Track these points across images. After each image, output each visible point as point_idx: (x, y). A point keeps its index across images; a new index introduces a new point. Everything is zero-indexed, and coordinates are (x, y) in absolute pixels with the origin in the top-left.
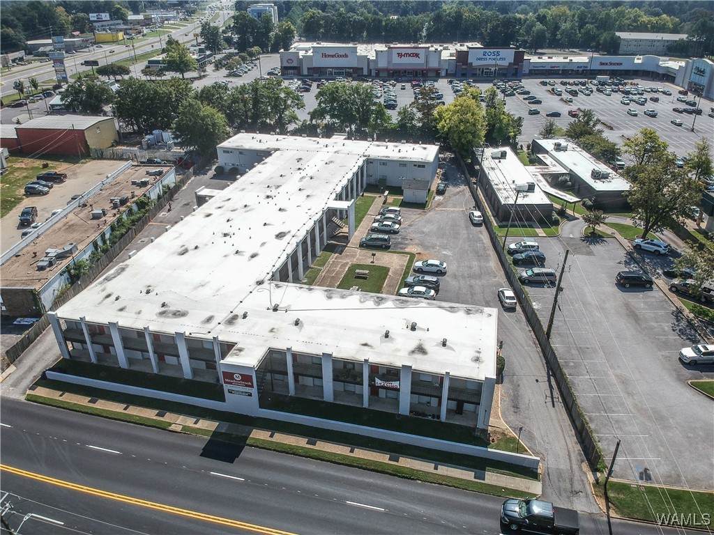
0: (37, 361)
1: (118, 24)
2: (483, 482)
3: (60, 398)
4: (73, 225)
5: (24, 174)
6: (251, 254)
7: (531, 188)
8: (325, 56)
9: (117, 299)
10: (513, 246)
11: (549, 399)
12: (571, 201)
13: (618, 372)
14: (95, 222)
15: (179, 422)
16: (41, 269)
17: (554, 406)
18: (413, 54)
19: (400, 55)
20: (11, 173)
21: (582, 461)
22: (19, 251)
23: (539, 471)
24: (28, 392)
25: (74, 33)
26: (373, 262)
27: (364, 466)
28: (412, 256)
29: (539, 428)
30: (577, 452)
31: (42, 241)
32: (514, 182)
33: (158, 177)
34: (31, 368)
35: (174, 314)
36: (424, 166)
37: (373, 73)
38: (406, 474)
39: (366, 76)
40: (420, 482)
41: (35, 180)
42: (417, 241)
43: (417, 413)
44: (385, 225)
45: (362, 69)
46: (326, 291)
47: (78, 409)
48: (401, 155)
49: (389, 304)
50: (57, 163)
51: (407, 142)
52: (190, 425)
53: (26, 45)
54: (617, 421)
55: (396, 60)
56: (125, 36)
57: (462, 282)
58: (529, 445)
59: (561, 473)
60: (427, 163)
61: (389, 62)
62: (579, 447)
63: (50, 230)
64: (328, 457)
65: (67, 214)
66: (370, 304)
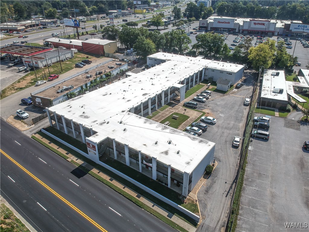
0: (42, 125)
1: (146, 6)
2: (169, 218)
3: (41, 139)
4: (78, 79)
5: (79, 60)
6: (128, 100)
7: (281, 92)
8: (219, 22)
9: (71, 107)
10: (256, 118)
11: (226, 193)
12: (301, 101)
13: (274, 190)
14: (86, 79)
15: (72, 158)
16: (58, 93)
17: (226, 197)
18: (262, 23)
19: (255, 24)
20: (75, 58)
21: (223, 226)
22: (56, 85)
23: (199, 223)
24: (33, 135)
25: (128, 9)
26: (184, 113)
27: (125, 195)
28: (204, 113)
29: (212, 204)
30: (223, 221)
31: (65, 83)
32: (274, 87)
33: (119, 66)
34: (39, 127)
35: (85, 117)
36: (231, 74)
37: (241, 32)
38: (139, 204)
39: (237, 32)
40: (143, 210)
41: (81, 62)
42: (211, 108)
43: (159, 181)
44: (199, 98)
45: (236, 29)
46: (146, 120)
47: (44, 144)
48: (223, 68)
49: (168, 130)
50: (92, 57)
51: (229, 63)
52: (74, 160)
53: (108, 12)
54: (256, 214)
55: (253, 26)
56: (146, 11)
57: (220, 130)
58: (201, 210)
59: (209, 228)
60: (234, 73)
61: (249, 27)
62: (226, 219)
63: (70, 80)
64: (114, 188)
65: (79, 75)
66: (160, 129)
